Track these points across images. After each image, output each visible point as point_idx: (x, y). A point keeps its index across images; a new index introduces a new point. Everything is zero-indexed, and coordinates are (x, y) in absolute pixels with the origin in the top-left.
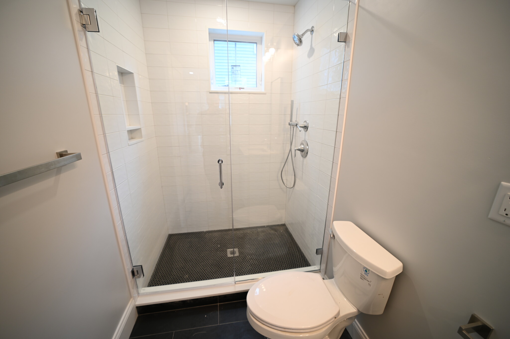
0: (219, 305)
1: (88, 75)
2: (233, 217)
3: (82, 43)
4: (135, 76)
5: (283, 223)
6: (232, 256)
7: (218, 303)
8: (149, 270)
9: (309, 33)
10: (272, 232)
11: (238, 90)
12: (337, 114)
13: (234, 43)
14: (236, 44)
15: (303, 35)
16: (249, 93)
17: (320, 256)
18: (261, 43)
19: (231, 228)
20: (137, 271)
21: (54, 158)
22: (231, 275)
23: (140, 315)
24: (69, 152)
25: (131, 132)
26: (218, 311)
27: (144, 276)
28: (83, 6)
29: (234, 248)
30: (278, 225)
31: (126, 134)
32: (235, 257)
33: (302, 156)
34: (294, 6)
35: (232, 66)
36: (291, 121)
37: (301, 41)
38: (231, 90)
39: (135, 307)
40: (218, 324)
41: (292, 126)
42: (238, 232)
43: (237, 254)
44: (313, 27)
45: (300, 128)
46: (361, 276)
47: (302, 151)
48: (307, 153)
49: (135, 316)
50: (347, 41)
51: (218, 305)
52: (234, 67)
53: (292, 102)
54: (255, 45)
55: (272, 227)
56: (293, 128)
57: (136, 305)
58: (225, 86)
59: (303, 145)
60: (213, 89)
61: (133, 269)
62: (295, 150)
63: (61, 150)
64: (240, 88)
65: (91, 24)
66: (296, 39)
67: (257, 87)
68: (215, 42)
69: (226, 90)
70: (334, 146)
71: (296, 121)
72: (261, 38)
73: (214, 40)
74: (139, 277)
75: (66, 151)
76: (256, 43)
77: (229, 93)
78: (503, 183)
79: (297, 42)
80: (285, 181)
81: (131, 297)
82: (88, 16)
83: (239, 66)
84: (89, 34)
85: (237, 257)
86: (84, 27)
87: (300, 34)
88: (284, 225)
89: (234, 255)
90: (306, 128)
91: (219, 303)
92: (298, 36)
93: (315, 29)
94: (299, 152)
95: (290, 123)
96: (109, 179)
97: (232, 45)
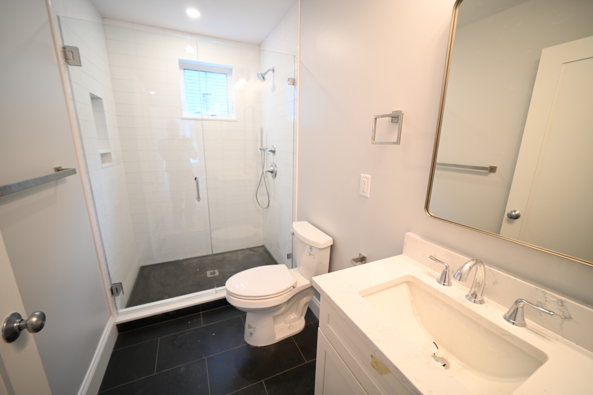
0: (202, 313)
1: (70, 102)
2: (213, 241)
3: (66, 76)
4: (104, 101)
5: (262, 244)
6: (213, 276)
7: (200, 311)
8: (128, 287)
9: (271, 72)
10: (252, 253)
11: (211, 117)
12: (293, 139)
13: (204, 73)
14: (206, 74)
15: (265, 73)
16: (221, 121)
17: (290, 260)
18: (231, 75)
19: (210, 253)
20: (117, 289)
21: (53, 172)
22: (213, 287)
23: (121, 333)
24: (63, 168)
25: (102, 155)
26: (200, 317)
27: (123, 293)
28: (66, 44)
29: (214, 269)
30: (258, 247)
31: (99, 157)
32: (215, 276)
33: (273, 177)
34: (259, 46)
35: (203, 94)
36: (262, 146)
37: (263, 78)
38: (205, 117)
39: (115, 324)
40: (201, 325)
41: (263, 151)
42: (217, 257)
43: (217, 274)
44: (274, 67)
45: (268, 152)
46: (309, 254)
47: (272, 172)
48: (276, 174)
49: (116, 335)
50: (295, 84)
51: (200, 314)
52: (205, 95)
53: (262, 129)
54: (225, 75)
55: (251, 249)
56: (264, 152)
57: (116, 323)
58: (197, 113)
59: (273, 167)
60: (185, 115)
61: (112, 287)
62: (266, 172)
63: (57, 166)
64: (212, 116)
65: (73, 59)
66: (261, 77)
67: (228, 114)
68: (186, 71)
69: (199, 116)
70: (292, 164)
71: (266, 146)
72: (231, 70)
73: (184, 69)
74: (118, 295)
75: (60, 167)
76: (226, 74)
77: (202, 120)
78: (362, 175)
79: (262, 79)
80: (260, 203)
81: (111, 314)
82: (71, 52)
83: (211, 94)
84: (70, 67)
85: (217, 276)
86: (66, 61)
87: (263, 72)
88: (263, 246)
89: (214, 275)
90: (273, 152)
91: (202, 311)
92: (261, 74)
93: (275, 69)
94: (270, 173)
95: (261, 148)
96: (89, 196)
97: (203, 74)
